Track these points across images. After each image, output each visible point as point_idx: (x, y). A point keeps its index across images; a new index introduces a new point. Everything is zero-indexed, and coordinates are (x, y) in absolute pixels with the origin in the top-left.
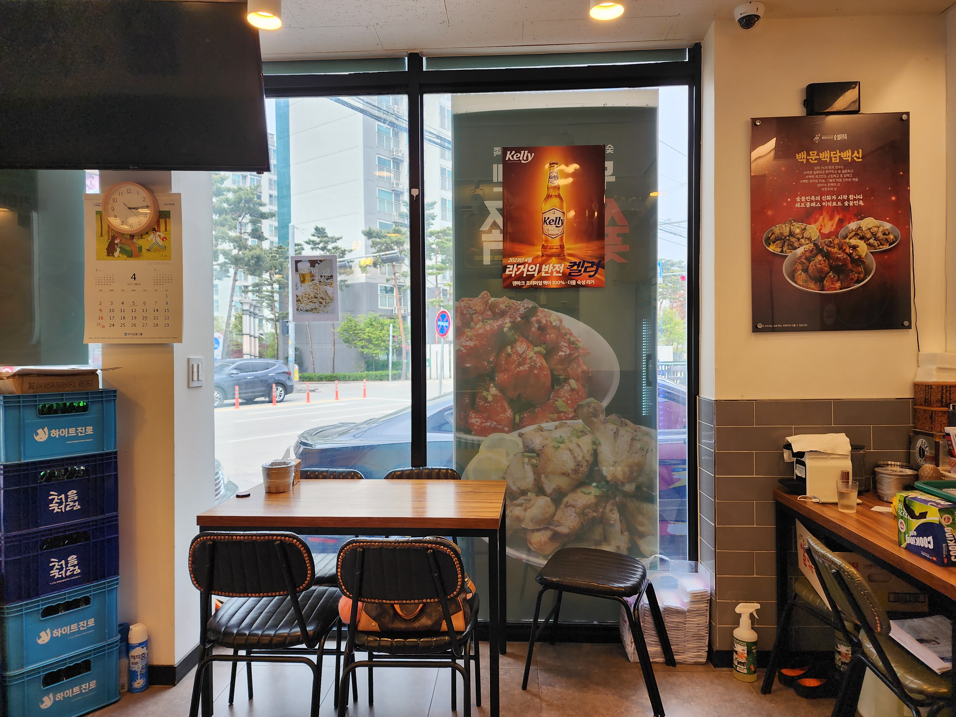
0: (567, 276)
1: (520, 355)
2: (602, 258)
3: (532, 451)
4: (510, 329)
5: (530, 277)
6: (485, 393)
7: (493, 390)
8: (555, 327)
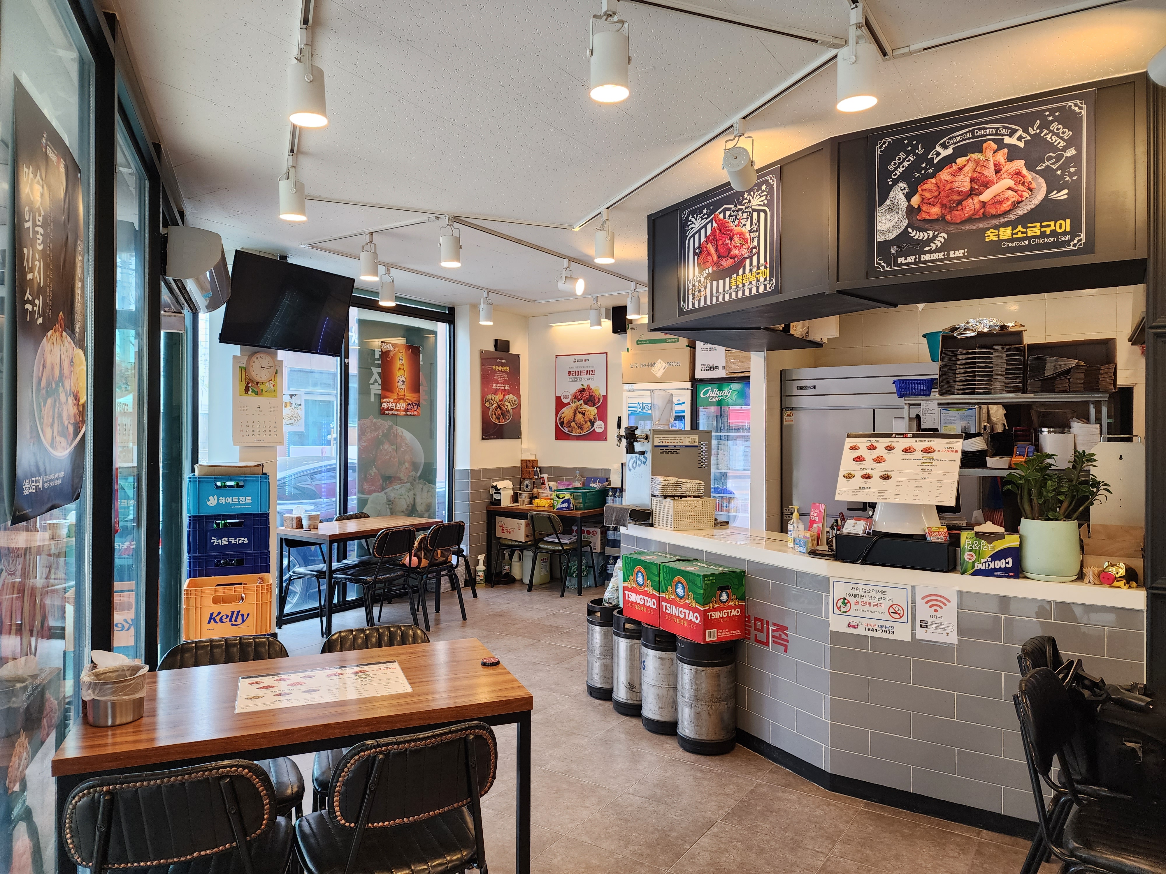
0: (406, 410)
1: (386, 451)
2: (419, 402)
3: (390, 501)
4: (382, 436)
5: (392, 409)
6: (371, 471)
7: (374, 470)
8: (400, 436)
